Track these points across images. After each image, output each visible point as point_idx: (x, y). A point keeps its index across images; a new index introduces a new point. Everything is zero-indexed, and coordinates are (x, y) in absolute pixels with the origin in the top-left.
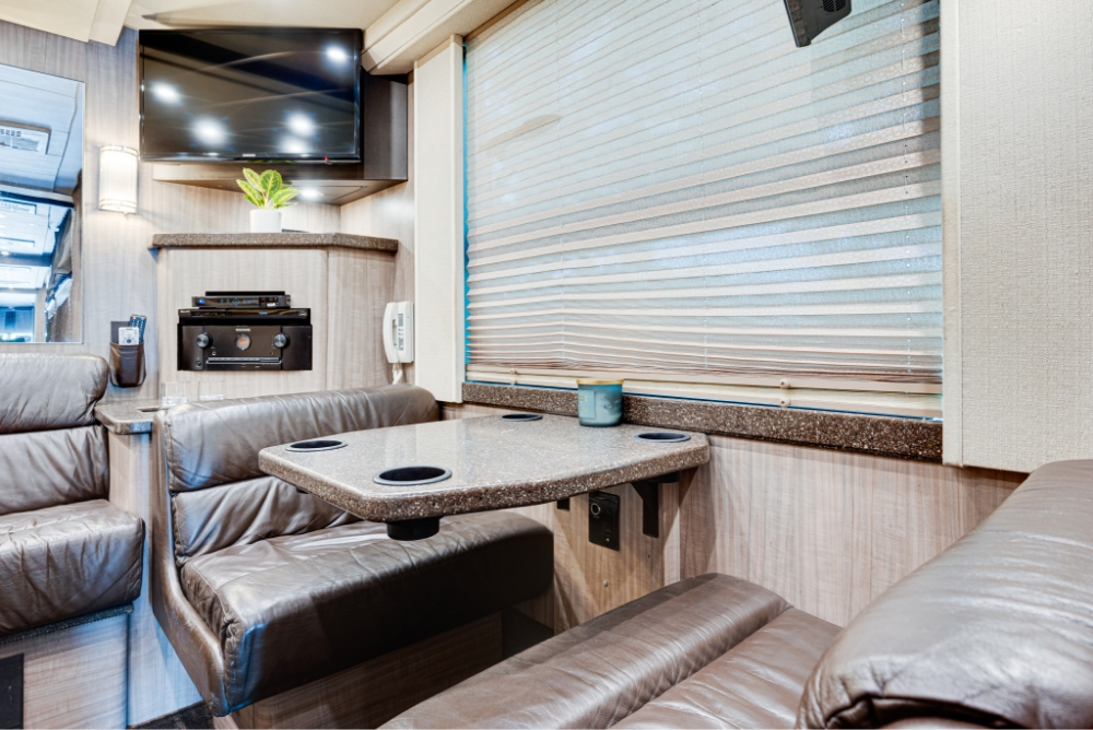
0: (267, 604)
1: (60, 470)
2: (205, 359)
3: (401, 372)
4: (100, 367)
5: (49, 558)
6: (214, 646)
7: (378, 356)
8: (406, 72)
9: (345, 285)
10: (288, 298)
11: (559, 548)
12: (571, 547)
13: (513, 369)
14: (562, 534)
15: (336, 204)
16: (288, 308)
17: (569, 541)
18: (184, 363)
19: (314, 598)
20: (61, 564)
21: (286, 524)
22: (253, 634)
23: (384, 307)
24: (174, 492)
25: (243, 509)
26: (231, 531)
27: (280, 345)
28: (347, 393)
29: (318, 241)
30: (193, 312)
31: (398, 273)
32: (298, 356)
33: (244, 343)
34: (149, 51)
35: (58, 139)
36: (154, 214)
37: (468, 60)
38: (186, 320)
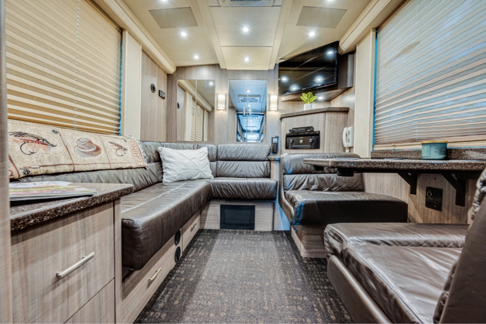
0: (304, 200)
1: (261, 170)
2: (292, 145)
3: (348, 150)
4: (269, 148)
5: (260, 185)
6: (292, 209)
7: (341, 145)
8: (354, 50)
9: (330, 123)
10: (313, 128)
11: (410, 209)
12: (416, 209)
13: (393, 144)
14: (412, 204)
15: (329, 100)
16: (313, 131)
17: (416, 207)
18: (287, 148)
19: (317, 201)
20: (262, 187)
21: (311, 187)
22: (301, 205)
23: (343, 130)
24: (284, 174)
25: (300, 181)
26: (297, 186)
27: (311, 141)
28: (330, 154)
29: (322, 110)
30: (289, 134)
31: (349, 118)
32: (316, 145)
33: (301, 141)
34: (281, 68)
35: (262, 97)
36: (281, 110)
37: (378, 37)
38: (288, 136)
